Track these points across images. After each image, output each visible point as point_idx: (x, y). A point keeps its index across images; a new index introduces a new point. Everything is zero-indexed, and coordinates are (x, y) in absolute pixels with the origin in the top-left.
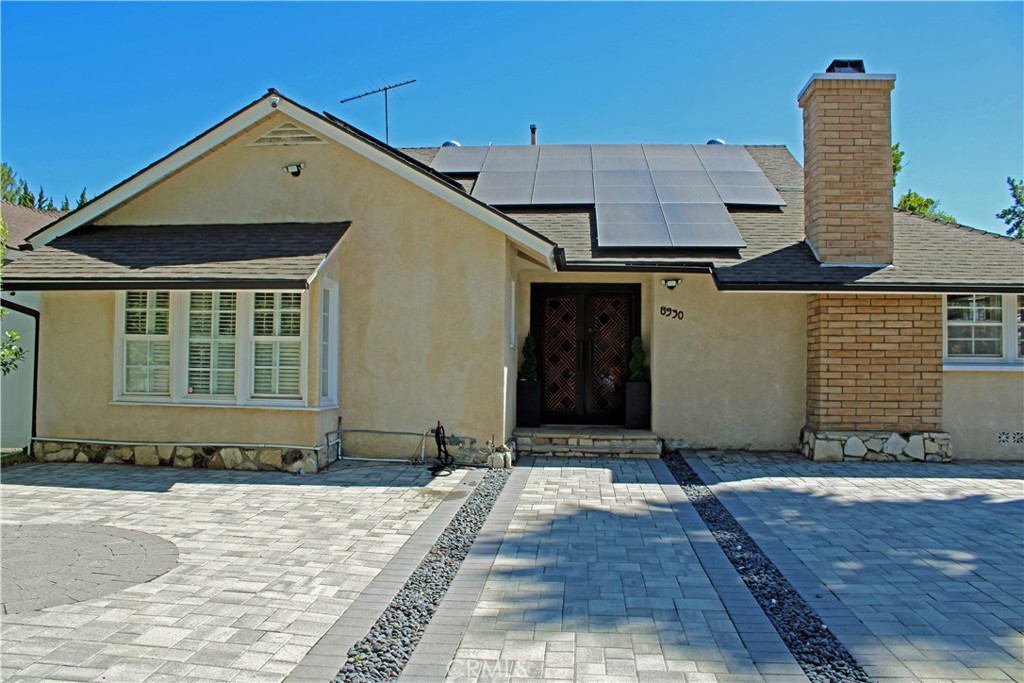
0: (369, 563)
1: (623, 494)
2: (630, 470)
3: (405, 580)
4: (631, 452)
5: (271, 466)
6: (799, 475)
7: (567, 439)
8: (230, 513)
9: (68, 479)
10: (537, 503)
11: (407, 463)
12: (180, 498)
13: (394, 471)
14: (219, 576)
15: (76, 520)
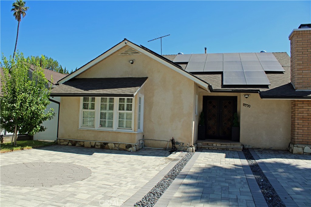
0: (146, 179)
1: (228, 162)
2: (232, 154)
3: (156, 184)
4: (233, 149)
5: (122, 149)
6: (287, 158)
7: (213, 144)
8: (108, 162)
9: (65, 150)
10: (200, 163)
11: (163, 150)
12: (95, 157)
13: (159, 152)
14: (102, 180)
15: (65, 162)
